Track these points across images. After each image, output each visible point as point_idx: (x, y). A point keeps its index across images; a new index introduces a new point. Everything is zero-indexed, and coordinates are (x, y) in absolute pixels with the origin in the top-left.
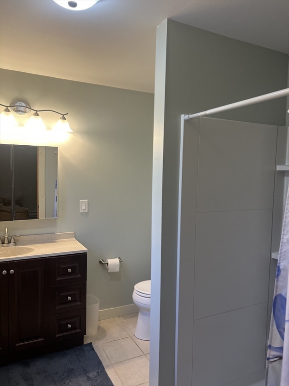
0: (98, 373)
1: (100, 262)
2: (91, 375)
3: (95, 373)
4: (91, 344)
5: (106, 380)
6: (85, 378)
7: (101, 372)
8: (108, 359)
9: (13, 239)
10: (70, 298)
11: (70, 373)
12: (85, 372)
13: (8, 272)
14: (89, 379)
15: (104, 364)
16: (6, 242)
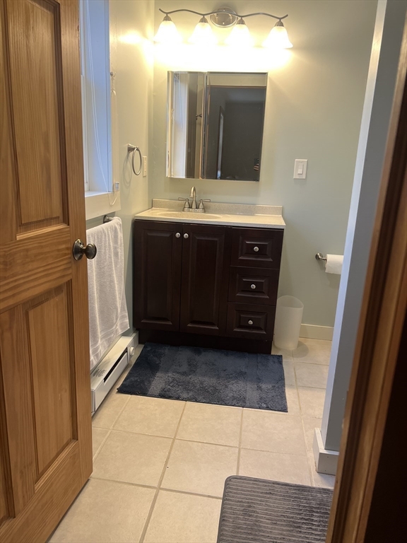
0: (274, 387)
1: (317, 256)
2: (264, 386)
3: (270, 386)
4: (280, 357)
5: (279, 397)
6: (256, 386)
7: (278, 387)
8: (296, 378)
9: (201, 204)
10: (253, 286)
11: (241, 375)
12: (259, 380)
13: (182, 235)
14: (259, 388)
15: (287, 382)
16: (194, 206)
